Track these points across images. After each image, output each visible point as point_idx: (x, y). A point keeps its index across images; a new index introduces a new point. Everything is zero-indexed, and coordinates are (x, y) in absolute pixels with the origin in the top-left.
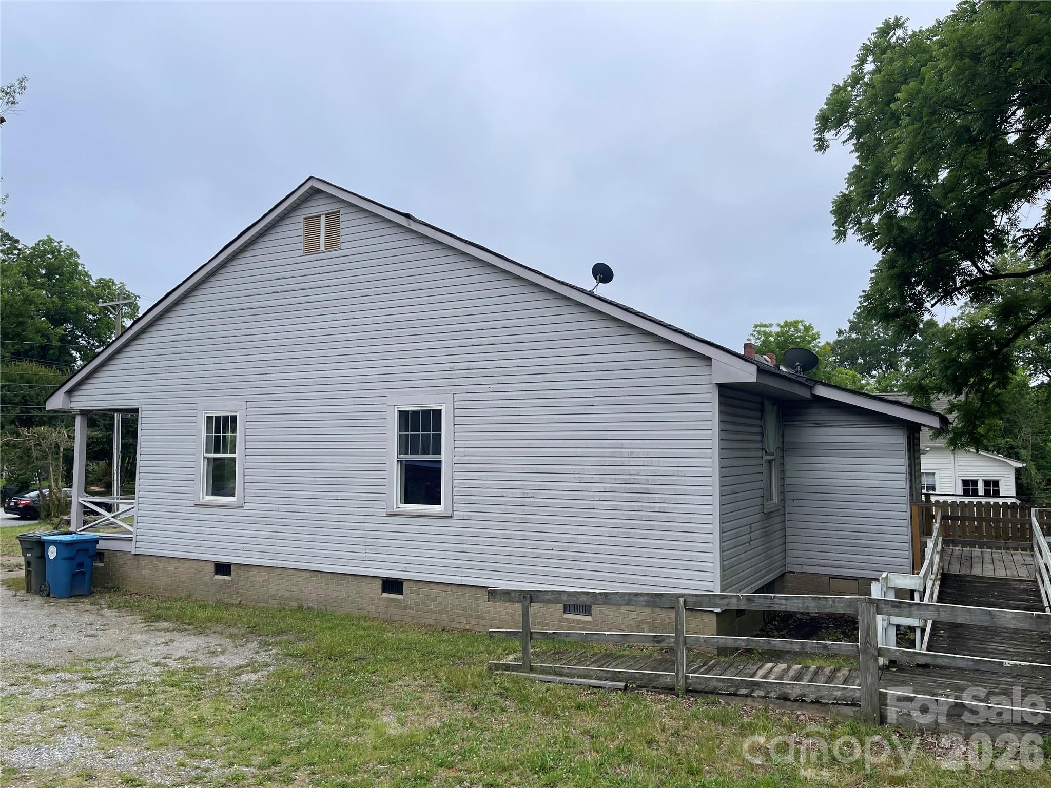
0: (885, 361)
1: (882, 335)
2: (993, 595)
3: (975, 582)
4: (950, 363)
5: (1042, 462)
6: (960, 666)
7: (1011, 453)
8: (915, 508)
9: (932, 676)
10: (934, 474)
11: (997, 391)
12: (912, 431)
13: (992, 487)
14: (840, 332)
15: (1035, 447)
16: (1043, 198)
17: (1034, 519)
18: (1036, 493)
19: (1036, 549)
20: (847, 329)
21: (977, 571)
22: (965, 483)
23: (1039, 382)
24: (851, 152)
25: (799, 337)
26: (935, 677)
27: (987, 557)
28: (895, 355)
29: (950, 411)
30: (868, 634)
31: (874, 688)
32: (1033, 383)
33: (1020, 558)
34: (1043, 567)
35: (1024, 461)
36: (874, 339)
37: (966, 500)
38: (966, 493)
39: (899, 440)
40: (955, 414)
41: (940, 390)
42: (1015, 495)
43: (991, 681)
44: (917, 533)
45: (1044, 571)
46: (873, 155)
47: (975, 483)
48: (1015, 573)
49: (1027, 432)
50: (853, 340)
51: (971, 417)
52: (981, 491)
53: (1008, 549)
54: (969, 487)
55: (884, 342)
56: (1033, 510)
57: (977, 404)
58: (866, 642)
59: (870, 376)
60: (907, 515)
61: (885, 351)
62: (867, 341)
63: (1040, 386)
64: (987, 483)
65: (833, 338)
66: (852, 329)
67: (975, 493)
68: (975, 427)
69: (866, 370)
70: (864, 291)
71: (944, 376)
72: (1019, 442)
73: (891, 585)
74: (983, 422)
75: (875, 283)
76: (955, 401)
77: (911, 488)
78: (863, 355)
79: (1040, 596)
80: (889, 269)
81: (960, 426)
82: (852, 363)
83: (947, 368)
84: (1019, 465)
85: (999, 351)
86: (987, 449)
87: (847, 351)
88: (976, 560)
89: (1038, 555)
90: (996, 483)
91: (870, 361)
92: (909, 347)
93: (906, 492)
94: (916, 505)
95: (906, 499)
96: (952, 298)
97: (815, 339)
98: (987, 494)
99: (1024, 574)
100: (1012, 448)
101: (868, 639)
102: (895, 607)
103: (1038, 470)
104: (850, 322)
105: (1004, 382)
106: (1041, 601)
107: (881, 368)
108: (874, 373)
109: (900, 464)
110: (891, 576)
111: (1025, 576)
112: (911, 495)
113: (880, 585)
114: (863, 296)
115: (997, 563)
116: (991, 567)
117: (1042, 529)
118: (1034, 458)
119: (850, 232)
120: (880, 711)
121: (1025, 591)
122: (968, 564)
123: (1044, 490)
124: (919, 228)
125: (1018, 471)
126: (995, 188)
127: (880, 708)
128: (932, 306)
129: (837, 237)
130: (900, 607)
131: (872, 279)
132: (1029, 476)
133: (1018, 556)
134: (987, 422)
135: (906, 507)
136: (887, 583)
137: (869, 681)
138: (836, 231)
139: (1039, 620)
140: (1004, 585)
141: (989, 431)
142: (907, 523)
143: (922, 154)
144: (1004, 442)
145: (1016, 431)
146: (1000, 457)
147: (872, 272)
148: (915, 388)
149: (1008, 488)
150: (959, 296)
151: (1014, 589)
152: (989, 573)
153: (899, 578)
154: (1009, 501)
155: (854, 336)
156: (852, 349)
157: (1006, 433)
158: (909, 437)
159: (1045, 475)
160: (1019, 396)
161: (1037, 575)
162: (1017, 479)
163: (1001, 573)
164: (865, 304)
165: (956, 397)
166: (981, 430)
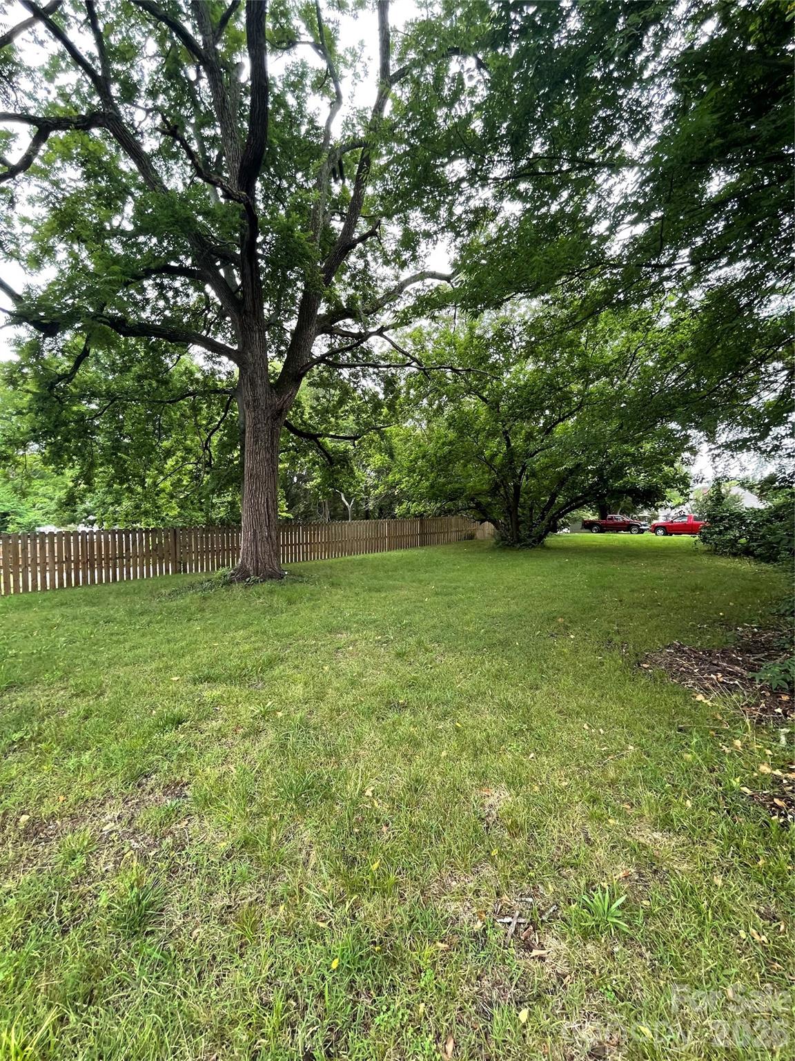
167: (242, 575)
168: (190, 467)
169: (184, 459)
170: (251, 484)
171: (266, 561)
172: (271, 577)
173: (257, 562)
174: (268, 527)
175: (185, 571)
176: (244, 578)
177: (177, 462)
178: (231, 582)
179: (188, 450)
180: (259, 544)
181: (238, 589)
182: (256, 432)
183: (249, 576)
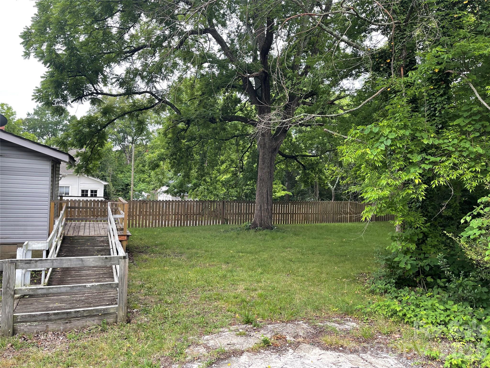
0: (51, 133)
1: (50, 119)
2: (88, 245)
3: (79, 239)
4: (78, 132)
5: (115, 182)
6: (63, 291)
7: (103, 178)
8: (53, 204)
9: (49, 297)
10: (69, 187)
11: (99, 148)
12: (56, 163)
13: (94, 193)
14: (29, 114)
15: (113, 176)
16: (125, 65)
17: (109, 207)
18: (112, 195)
19: (109, 221)
20: (33, 114)
21: (81, 234)
22: (83, 191)
23: (117, 149)
24: (34, 6)
25: (4, 113)
26: (50, 296)
27: (87, 225)
28: (56, 130)
29: (77, 156)
30: (8, 282)
31: (10, 314)
32: (114, 149)
33: (102, 225)
34: (111, 229)
35: (108, 182)
36: (46, 121)
37: (81, 199)
38: (83, 196)
39: (47, 167)
40: (79, 158)
41: (73, 145)
42: (103, 196)
43: (81, 293)
44: (52, 216)
45: (111, 232)
46: (46, 12)
47: (87, 191)
48: (99, 233)
49: (110, 170)
50: (35, 119)
51: (86, 159)
52: (89, 195)
53: (98, 221)
54: (84, 193)
55: (51, 123)
56: (109, 203)
57: (89, 153)
58: (7, 287)
59: (43, 138)
60: (48, 207)
61: (51, 128)
62: (42, 121)
63: (117, 151)
64: (92, 191)
65: (24, 117)
66: (35, 114)
67: (87, 196)
68: (88, 164)
69: (41, 135)
70: (37, 87)
71: (75, 138)
72: (107, 174)
73: (30, 248)
74: (91, 163)
75: (43, 83)
76: (80, 151)
77: (52, 193)
78: (40, 127)
79: (109, 243)
80: (51, 77)
81: (81, 164)
82: (34, 131)
83: (77, 134)
84: (106, 183)
85: (101, 130)
86: (93, 176)
87: (32, 124)
88: (82, 228)
89: (109, 224)
90: (96, 191)
91: (44, 131)
92: (63, 127)
93: (48, 195)
94: (53, 202)
95: (48, 199)
96: (81, 100)
97: (13, 115)
98: (92, 196)
99: (103, 233)
100: (103, 176)
101: (8, 285)
102: (27, 263)
103: (113, 186)
104: (34, 110)
105: (102, 145)
106: (109, 246)
107: (49, 135)
108: (45, 137)
109: (47, 180)
110: (30, 243)
111: (103, 234)
112: (52, 197)
113: (22, 249)
114: (36, 90)
115: (91, 228)
116: (88, 230)
117: (112, 211)
118: (112, 181)
119: (32, 55)
120: (13, 327)
121: (102, 241)
122: (77, 230)
123: (115, 194)
124: (67, 59)
125: (105, 186)
126: (105, 53)
127: (13, 325)
128: (72, 102)
129: (25, 55)
130: (30, 263)
131: (42, 82)
132: (109, 189)
133: (101, 224)
134: (93, 162)
135: (48, 203)
136: (27, 248)
137: (7, 310)
138: (25, 52)
139: (106, 260)
140: (93, 239)
141: (94, 166)
142: (47, 211)
143: (69, 13)
144: (101, 173)
145: (106, 169)
146: (99, 180)
147: (42, 77)
148: (60, 143)
149: (100, 193)
150: (85, 100)
151: (98, 241)
152: (87, 234)
153: (35, 244)
154: (100, 199)
155: (36, 117)
156: (35, 124)
157: (102, 169)
158: (53, 166)
159: (116, 188)
160: (108, 154)
161: (109, 233)
162: (105, 190)
163: (92, 234)
164: (37, 94)
165: (80, 149)
166: (90, 166)
167: (254, 226)
168: (232, 169)
169: (230, 165)
170: (260, 183)
171: (266, 220)
172: (267, 228)
173: (261, 220)
174: (267, 204)
175: (227, 223)
176: (255, 228)
177: (226, 166)
178: (249, 229)
179: (232, 161)
180: (263, 212)
181: (252, 232)
182: (263, 158)
183: (257, 227)
